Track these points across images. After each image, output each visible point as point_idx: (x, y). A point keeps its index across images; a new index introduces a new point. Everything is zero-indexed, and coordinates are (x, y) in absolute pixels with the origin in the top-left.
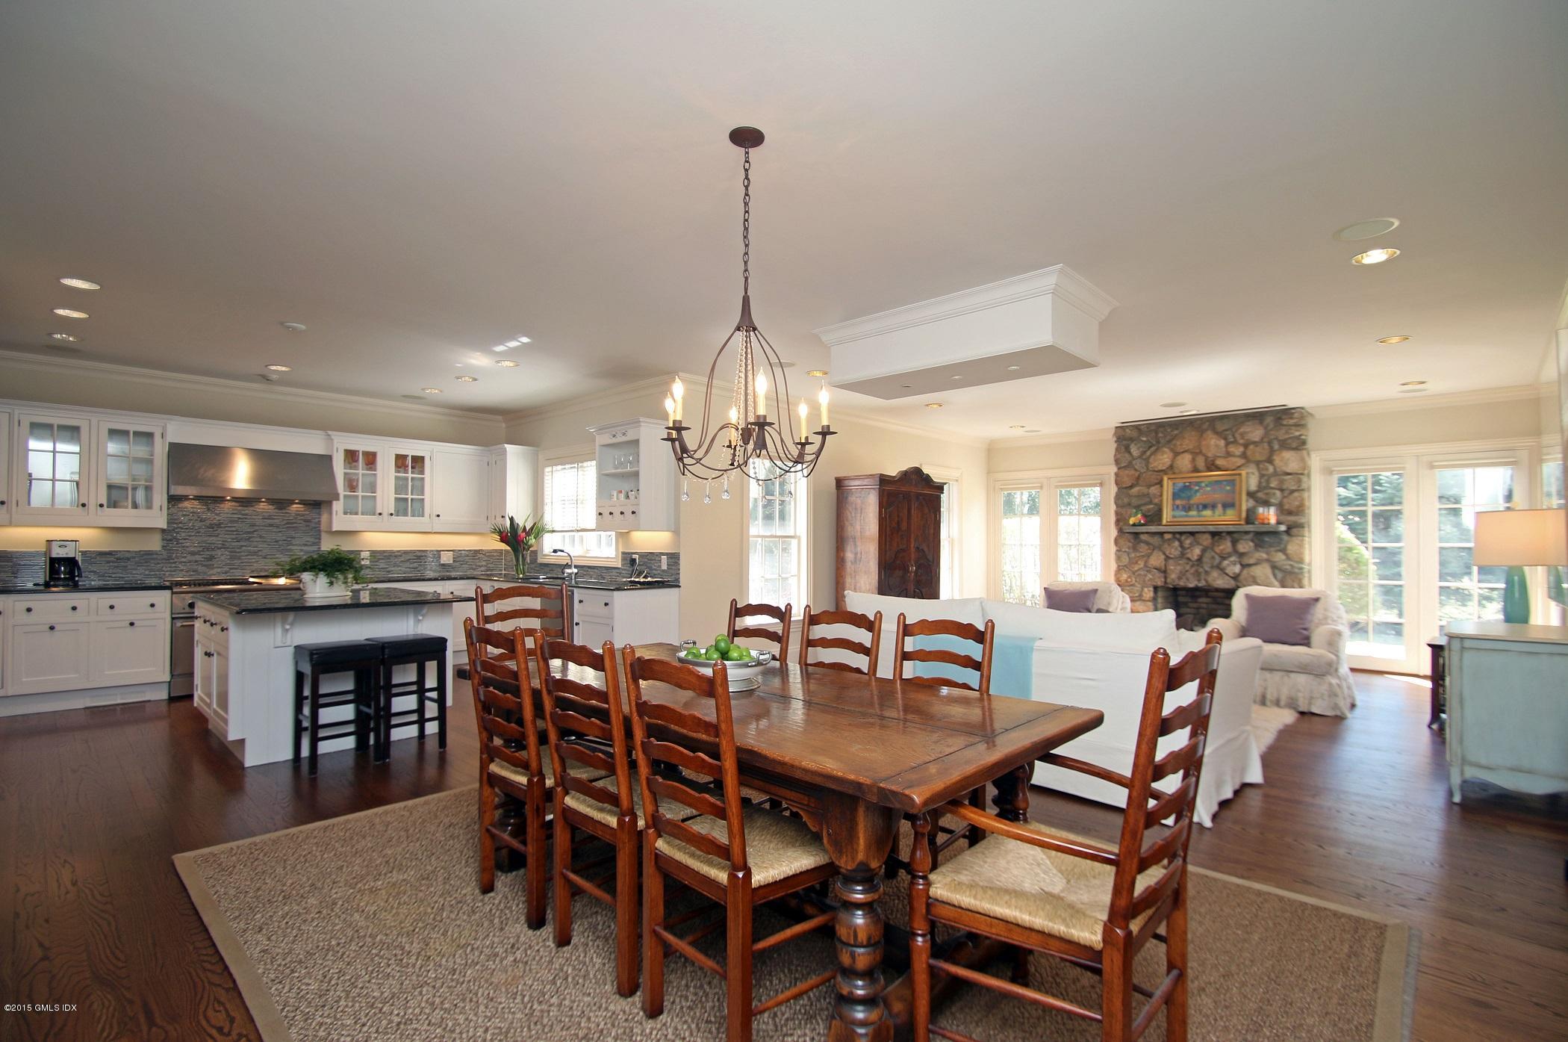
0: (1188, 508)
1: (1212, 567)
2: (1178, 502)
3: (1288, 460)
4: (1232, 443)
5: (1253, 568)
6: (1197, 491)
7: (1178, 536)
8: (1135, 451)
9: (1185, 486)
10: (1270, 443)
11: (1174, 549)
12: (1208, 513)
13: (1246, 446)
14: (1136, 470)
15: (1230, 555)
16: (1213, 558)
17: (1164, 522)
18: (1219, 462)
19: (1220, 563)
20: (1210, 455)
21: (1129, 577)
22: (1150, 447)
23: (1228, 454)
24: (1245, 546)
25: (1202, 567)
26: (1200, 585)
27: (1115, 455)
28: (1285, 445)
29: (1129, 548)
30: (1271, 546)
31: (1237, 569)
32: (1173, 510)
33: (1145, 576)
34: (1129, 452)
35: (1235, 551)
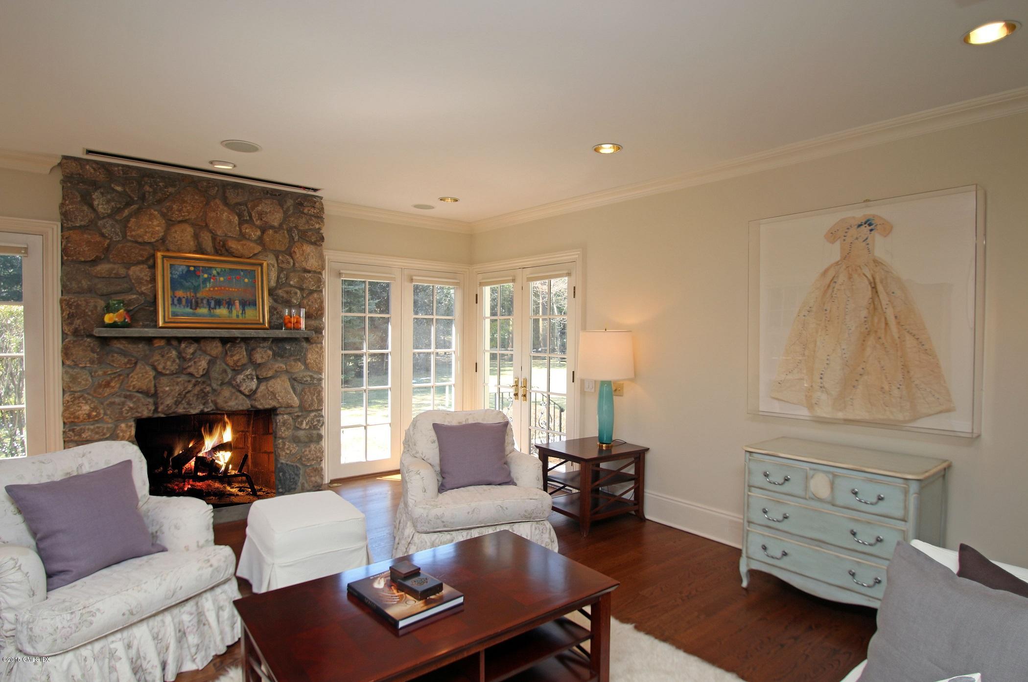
0: (195, 304)
1: (222, 384)
2: (180, 293)
3: (309, 254)
4: (246, 222)
5: (271, 383)
6: (205, 281)
7: (175, 343)
8: (101, 204)
9: (189, 271)
10: (290, 231)
11: (169, 361)
12: (222, 311)
13: (263, 231)
14: (103, 235)
15: (244, 367)
16: (225, 371)
17: (161, 324)
18: (233, 245)
19: (234, 378)
20: (219, 233)
21: (94, 409)
22: (128, 205)
23: (243, 236)
24: (262, 355)
25: (210, 385)
26: (206, 410)
27: (62, 205)
28: (304, 237)
29: (92, 362)
30: (291, 355)
31: (254, 384)
32: (173, 304)
33: (123, 404)
34: (91, 206)
35: (251, 361)
